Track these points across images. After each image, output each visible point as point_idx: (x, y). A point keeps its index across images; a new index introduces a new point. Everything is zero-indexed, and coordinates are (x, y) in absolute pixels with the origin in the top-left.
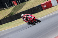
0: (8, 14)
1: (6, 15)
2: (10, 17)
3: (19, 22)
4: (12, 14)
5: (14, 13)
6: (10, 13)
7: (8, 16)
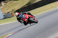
0: (27, 3)
1: (25, 5)
2: (28, 6)
3: (37, 11)
4: (30, 4)
5: (32, 2)
6: (29, 3)
7: (26, 6)
